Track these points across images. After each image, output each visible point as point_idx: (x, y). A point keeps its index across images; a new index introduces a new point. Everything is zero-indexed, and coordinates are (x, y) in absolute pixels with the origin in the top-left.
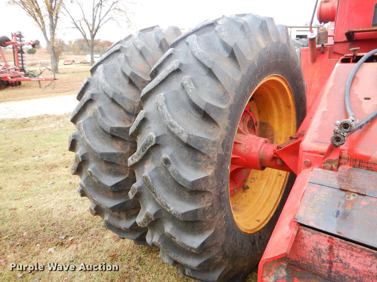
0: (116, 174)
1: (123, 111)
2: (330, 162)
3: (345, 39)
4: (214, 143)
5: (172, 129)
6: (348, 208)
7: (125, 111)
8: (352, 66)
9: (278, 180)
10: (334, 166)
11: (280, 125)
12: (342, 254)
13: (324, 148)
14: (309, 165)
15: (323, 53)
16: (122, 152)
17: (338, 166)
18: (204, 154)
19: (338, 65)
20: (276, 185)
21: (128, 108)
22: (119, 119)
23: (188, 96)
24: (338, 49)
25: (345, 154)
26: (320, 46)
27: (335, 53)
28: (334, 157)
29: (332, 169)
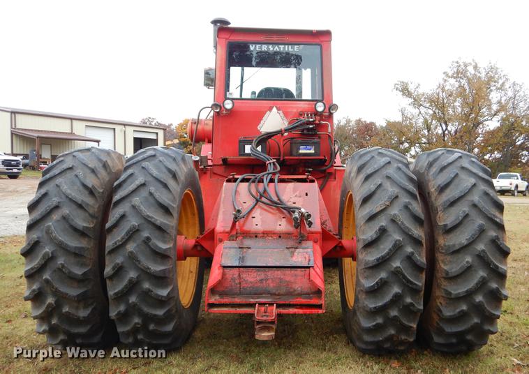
0: (83, 265)
1: (87, 214)
2: (232, 236)
3: (221, 163)
4: (173, 227)
5: (149, 219)
6: (244, 255)
7: (89, 214)
8: (233, 185)
9: (191, 276)
10: (234, 238)
11: (187, 230)
12: (244, 276)
13: (228, 229)
14: (221, 241)
15: (205, 173)
16: (87, 246)
17: (237, 237)
18: (168, 233)
19: (225, 183)
20: (190, 280)
21: (91, 212)
22: (84, 220)
23: (156, 200)
24: (216, 170)
25: (239, 231)
26: (202, 167)
27: (214, 173)
28: (234, 233)
29: (233, 240)
